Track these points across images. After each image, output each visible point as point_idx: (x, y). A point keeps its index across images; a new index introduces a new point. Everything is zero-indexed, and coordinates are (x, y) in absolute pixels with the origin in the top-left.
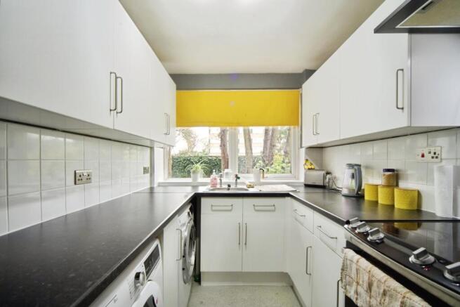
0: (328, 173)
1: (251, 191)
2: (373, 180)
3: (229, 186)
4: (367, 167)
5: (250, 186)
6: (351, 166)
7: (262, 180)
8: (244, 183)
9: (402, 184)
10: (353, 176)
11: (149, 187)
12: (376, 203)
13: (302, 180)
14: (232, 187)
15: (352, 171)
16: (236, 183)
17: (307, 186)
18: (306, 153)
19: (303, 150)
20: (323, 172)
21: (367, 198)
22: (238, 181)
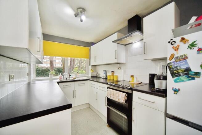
0: (97, 73)
1: (75, 79)
2: (109, 74)
3: (67, 79)
4: (108, 71)
5: (75, 78)
6: (104, 71)
7: (78, 76)
8: (72, 77)
9: (115, 75)
10: (104, 74)
11: (28, 82)
12: (110, 79)
13: (90, 75)
14: (68, 79)
15: (105, 72)
16: (69, 78)
17: (92, 77)
18: (91, 67)
20: (96, 73)
21: (108, 78)
22: (70, 77)
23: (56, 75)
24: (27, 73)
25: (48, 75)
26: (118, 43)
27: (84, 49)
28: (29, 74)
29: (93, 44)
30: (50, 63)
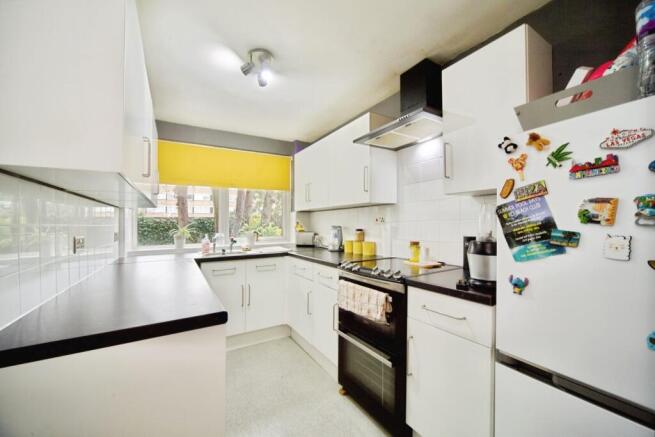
0: (316, 234)
1: (249, 253)
2: (350, 237)
3: (224, 251)
4: (345, 228)
5: (247, 250)
6: (335, 227)
7: (256, 244)
8: (240, 247)
9: (367, 239)
10: (336, 236)
11: (117, 258)
12: (352, 254)
13: (294, 241)
14: (227, 251)
15: (335, 231)
16: (231, 248)
17: (298, 246)
18: (297, 217)
19: (294, 214)
20: (312, 234)
21: (346, 251)
22: (235, 245)
23: (194, 239)
24: (116, 234)
25: (172, 241)
26: (371, 146)
27: (274, 163)
28: (120, 237)
29: (301, 145)
30: (178, 205)
